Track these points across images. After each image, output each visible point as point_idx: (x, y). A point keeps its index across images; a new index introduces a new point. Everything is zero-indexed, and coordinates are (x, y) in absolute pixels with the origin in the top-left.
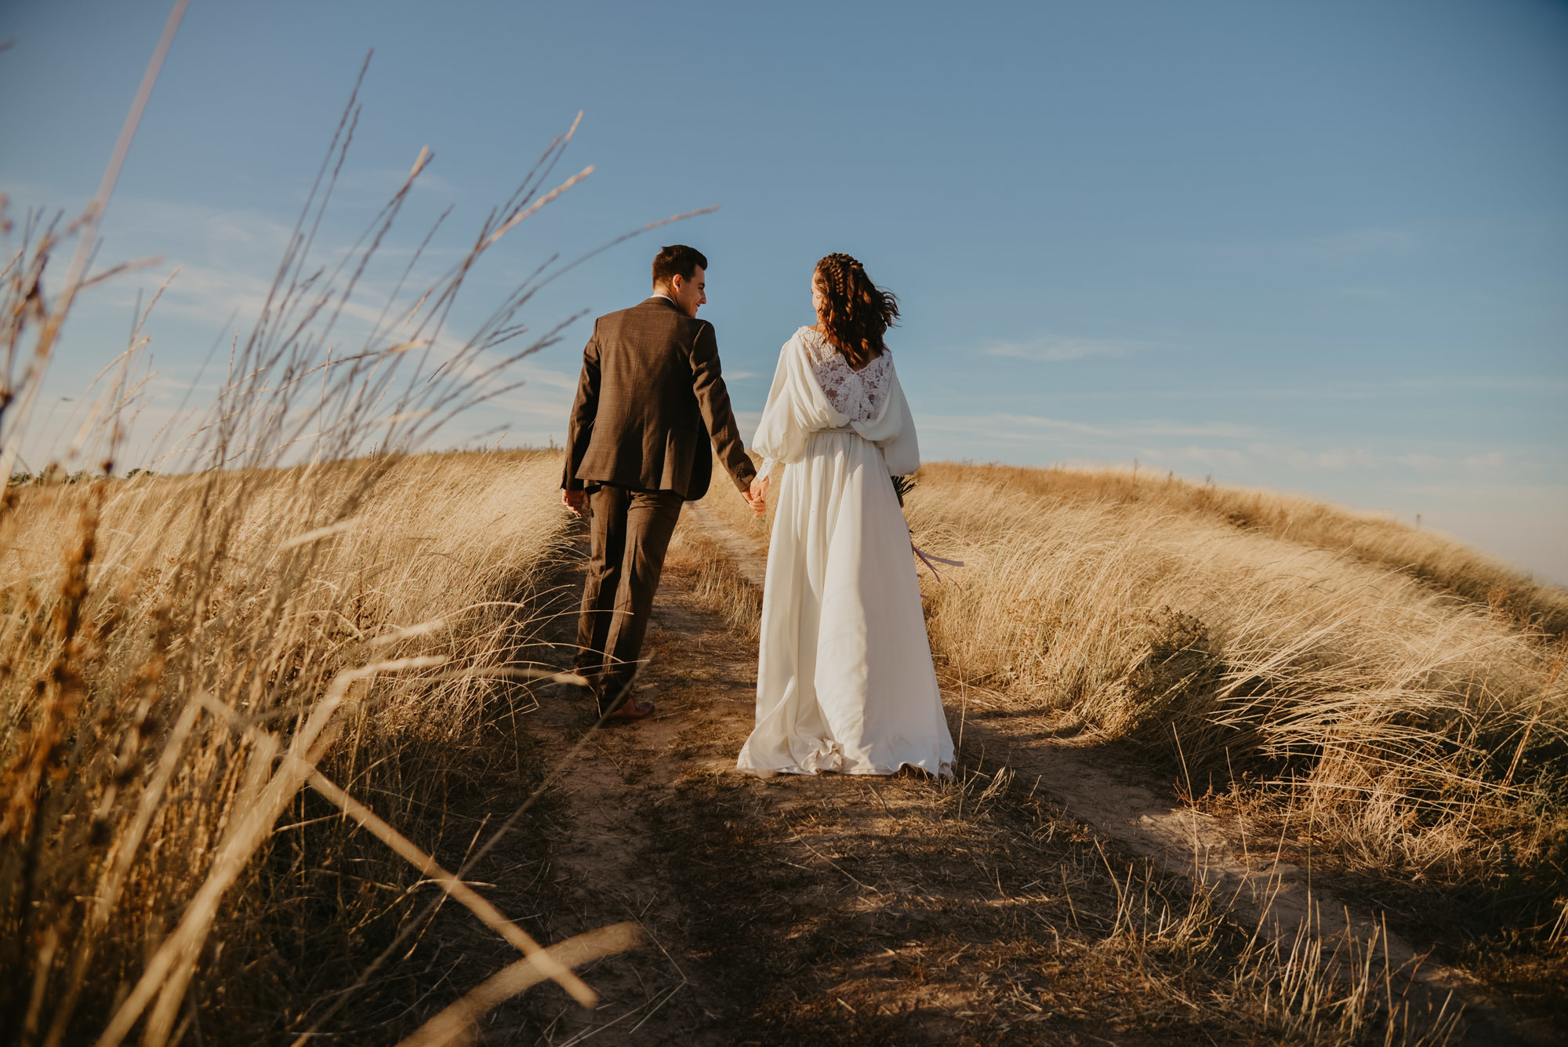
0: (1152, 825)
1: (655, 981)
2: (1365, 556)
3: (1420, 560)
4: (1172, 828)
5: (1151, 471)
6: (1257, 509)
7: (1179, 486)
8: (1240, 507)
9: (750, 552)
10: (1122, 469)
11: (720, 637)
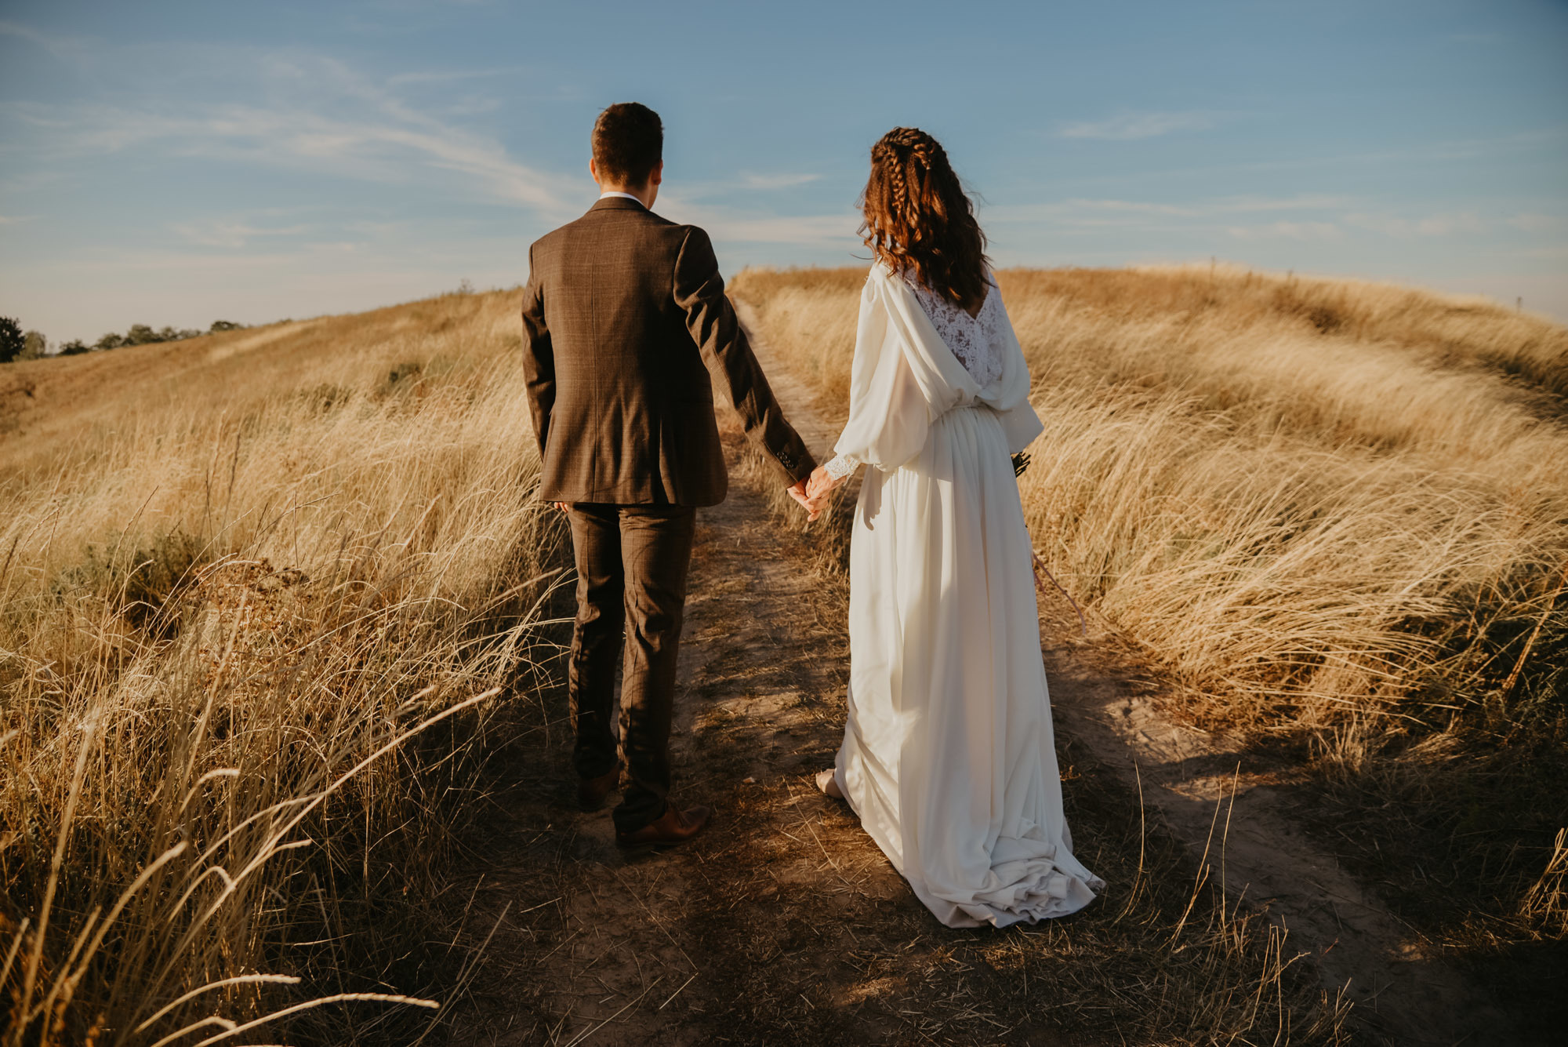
0: (1146, 745)
1: (652, 970)
2: (1451, 357)
3: (1514, 351)
4: (1163, 748)
5: (1229, 268)
6: (1342, 302)
7: (1260, 283)
8: (1325, 301)
9: (804, 403)
10: (1197, 266)
11: (759, 530)
